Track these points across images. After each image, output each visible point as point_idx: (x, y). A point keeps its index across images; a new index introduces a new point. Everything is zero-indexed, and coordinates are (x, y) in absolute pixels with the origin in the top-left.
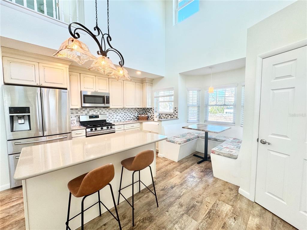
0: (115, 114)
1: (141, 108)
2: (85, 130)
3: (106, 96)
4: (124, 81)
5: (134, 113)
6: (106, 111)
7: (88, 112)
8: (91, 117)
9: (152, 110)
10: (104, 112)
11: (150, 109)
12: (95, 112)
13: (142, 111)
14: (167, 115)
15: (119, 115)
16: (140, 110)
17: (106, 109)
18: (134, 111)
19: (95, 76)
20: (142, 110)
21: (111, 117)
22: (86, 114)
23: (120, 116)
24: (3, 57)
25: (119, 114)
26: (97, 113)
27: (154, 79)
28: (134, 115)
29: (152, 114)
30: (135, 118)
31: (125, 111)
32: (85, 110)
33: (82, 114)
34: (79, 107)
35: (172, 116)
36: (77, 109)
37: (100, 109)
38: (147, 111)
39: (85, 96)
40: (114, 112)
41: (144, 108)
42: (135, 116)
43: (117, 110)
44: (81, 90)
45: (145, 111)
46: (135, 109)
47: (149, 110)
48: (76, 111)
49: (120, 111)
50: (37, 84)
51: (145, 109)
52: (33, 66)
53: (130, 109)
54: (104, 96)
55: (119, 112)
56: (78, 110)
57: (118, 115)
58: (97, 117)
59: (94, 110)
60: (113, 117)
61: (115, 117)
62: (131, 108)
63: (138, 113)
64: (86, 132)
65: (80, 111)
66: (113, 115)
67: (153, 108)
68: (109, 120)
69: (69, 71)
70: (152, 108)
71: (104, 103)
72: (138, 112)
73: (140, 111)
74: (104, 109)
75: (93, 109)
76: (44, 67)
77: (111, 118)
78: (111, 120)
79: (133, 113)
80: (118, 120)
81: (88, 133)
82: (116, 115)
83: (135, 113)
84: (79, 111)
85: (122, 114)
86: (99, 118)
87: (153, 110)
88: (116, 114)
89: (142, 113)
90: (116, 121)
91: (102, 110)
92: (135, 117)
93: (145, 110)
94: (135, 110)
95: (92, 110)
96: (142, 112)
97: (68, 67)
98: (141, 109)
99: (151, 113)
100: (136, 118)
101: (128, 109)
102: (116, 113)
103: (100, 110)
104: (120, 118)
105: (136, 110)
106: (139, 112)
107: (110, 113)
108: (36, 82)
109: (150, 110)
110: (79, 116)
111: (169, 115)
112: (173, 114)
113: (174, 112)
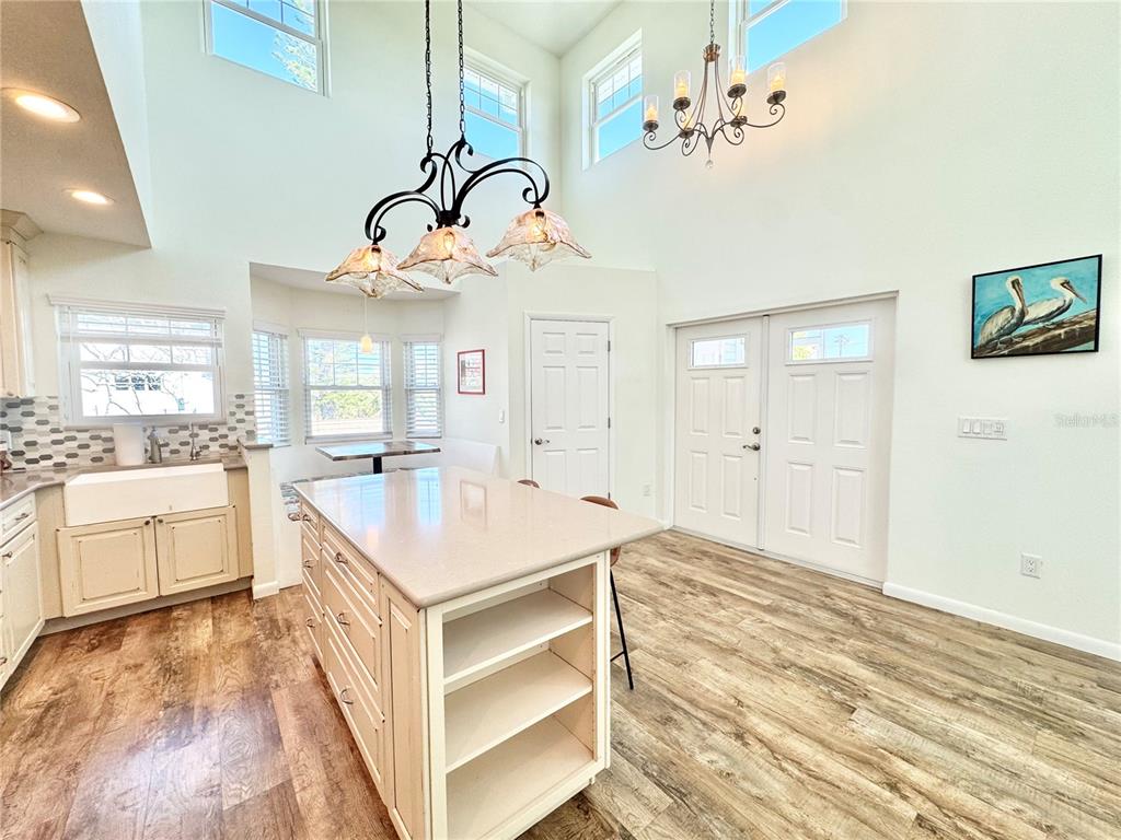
9: (27, 414)
27: (42, 233)
67: (41, 399)
87: (40, 411)
99: (17, 429)
111: (203, 427)
112: (225, 423)
113: (233, 414)
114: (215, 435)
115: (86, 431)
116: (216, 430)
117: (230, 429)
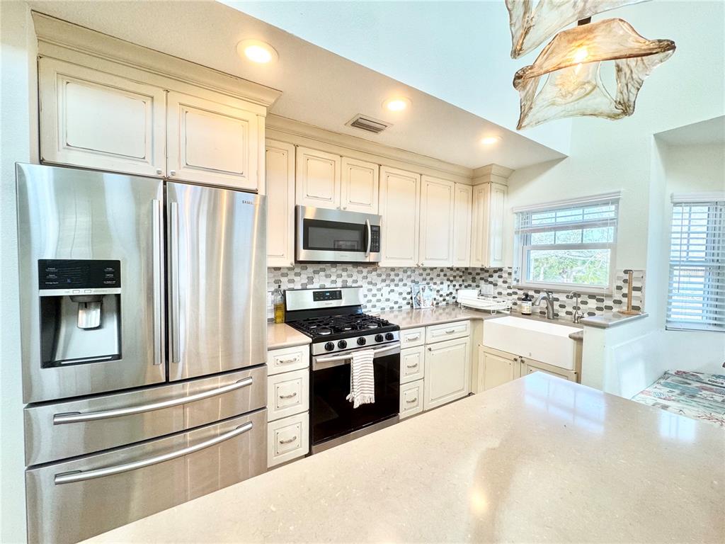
0: (387, 286)
1: (458, 269)
2: (307, 347)
3: (371, 226)
4: (423, 176)
5: (438, 282)
6: (361, 276)
7: (311, 280)
8: (318, 296)
9: (500, 277)
10: (354, 278)
11: (495, 272)
12: (329, 280)
13: (461, 277)
14: (577, 295)
15: (396, 289)
16: (455, 274)
17: (360, 268)
18: (439, 275)
19: (341, 156)
20: (461, 274)
21: (374, 295)
22: (302, 285)
23: (400, 294)
24: (41, 61)
25: (397, 285)
26: (335, 282)
27: (514, 171)
28: (438, 291)
29: (500, 290)
30: (442, 299)
31: (413, 278)
32: (303, 272)
33: (291, 286)
34: (288, 261)
35: (608, 303)
36: (279, 269)
37: (343, 270)
38: (478, 277)
39: (308, 223)
40: (384, 281)
41: (467, 269)
42: (441, 293)
43: (392, 273)
44: (298, 204)
45: (471, 277)
46: (442, 270)
47: (488, 274)
48: (274, 276)
49: (400, 277)
50: (159, 172)
51: (469, 271)
52: (149, 102)
53: (428, 271)
54: (366, 226)
55: (397, 279)
56: (282, 271)
57: (392, 291)
58: (336, 295)
59: (328, 272)
60: (379, 297)
61: (386, 296)
62: (432, 269)
63: (449, 283)
64: (311, 356)
65: (286, 275)
66: (379, 290)
67: (506, 269)
68: (369, 305)
69: (266, 138)
70: (501, 270)
71: (365, 251)
72: (448, 280)
73: (455, 277)
74: (355, 270)
75: (324, 270)
76: (186, 109)
77: (374, 299)
78: (374, 306)
79: (435, 284)
80: (392, 305)
81: (320, 359)
82: (389, 289)
83: (442, 283)
84: (283, 275)
85: (405, 285)
86: (341, 298)
87: (505, 275)
88: (389, 286)
89: (461, 283)
90: (387, 309)
91: (349, 273)
92: (441, 296)
93: (470, 274)
94: (442, 274)
95: (322, 273)
96: (461, 279)
97: (264, 111)
98: (458, 272)
99: (495, 285)
100: (444, 300)
101: (421, 271)
102: (388, 282)
103: (344, 274)
104: (400, 301)
105: (445, 275)
106: (451, 281)
107: (370, 283)
108: (153, 165)
109: (491, 276)
110: (284, 291)
111: (592, 296)
112: (610, 296)
113: (619, 288)
114: (600, 305)
115: (522, 289)
116: (602, 301)
117: (615, 302)
